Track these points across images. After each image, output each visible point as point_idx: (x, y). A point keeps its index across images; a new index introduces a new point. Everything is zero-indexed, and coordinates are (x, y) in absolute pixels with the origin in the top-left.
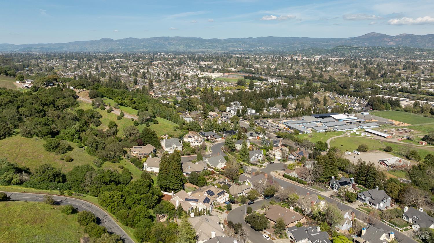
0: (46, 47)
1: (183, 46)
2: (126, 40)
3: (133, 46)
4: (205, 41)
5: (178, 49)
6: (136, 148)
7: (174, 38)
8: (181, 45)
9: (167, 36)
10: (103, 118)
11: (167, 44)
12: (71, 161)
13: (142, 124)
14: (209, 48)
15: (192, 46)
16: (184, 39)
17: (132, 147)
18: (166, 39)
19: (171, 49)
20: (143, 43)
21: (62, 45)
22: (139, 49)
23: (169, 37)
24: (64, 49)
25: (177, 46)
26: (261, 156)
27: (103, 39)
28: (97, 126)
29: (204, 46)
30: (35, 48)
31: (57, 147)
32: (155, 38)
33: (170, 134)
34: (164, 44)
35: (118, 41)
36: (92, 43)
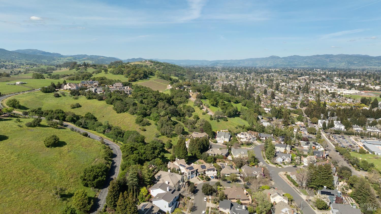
0: (228, 62)
1: (344, 63)
2: (291, 57)
3: (296, 63)
4: (372, 58)
5: (339, 66)
6: (195, 133)
7: (337, 56)
8: (342, 62)
9: (330, 54)
10: (195, 112)
11: (328, 61)
12: (144, 131)
13: (215, 119)
14: (375, 65)
15: (355, 64)
16: (347, 56)
17: (193, 132)
18: (328, 56)
19: (332, 65)
20: (305, 60)
21: (239, 61)
22: (300, 65)
23: (332, 55)
24: (240, 64)
25: (338, 63)
26: (288, 159)
27: (271, 56)
28: (189, 117)
29: (369, 64)
30: (220, 63)
31: (141, 122)
32: (318, 56)
33: (230, 130)
34: (325, 61)
35: (284, 58)
36: (262, 59)
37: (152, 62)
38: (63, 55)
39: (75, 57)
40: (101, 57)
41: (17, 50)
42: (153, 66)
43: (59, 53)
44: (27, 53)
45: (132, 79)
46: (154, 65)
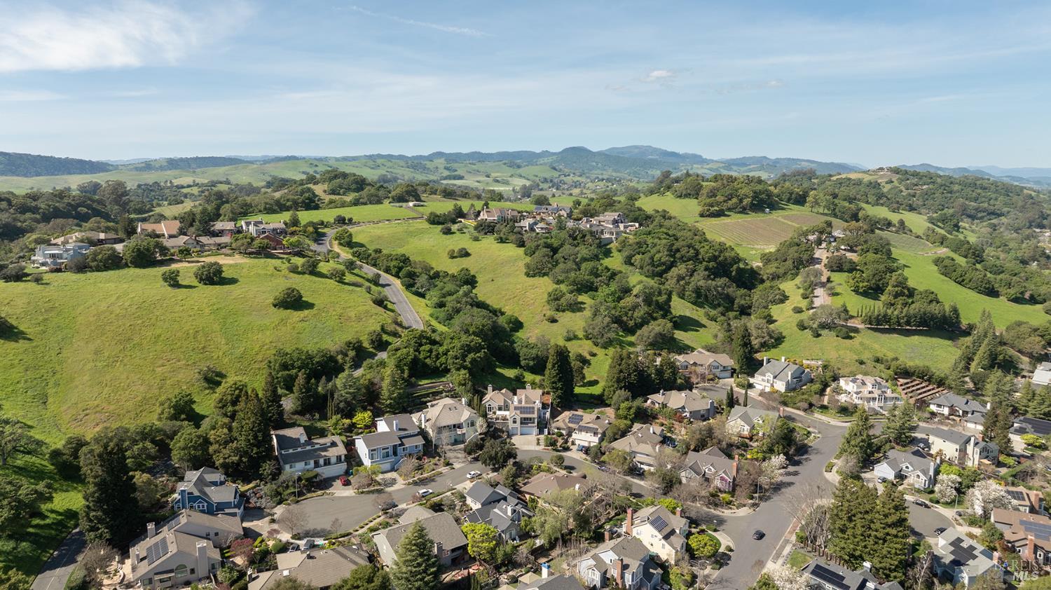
26: (918, 476)
37: (896, 171)
38: (708, 158)
39: (729, 164)
40: (803, 163)
41: (610, 149)
42: (896, 183)
43: (699, 153)
44: (626, 156)
45: (708, 210)
46: (901, 181)
